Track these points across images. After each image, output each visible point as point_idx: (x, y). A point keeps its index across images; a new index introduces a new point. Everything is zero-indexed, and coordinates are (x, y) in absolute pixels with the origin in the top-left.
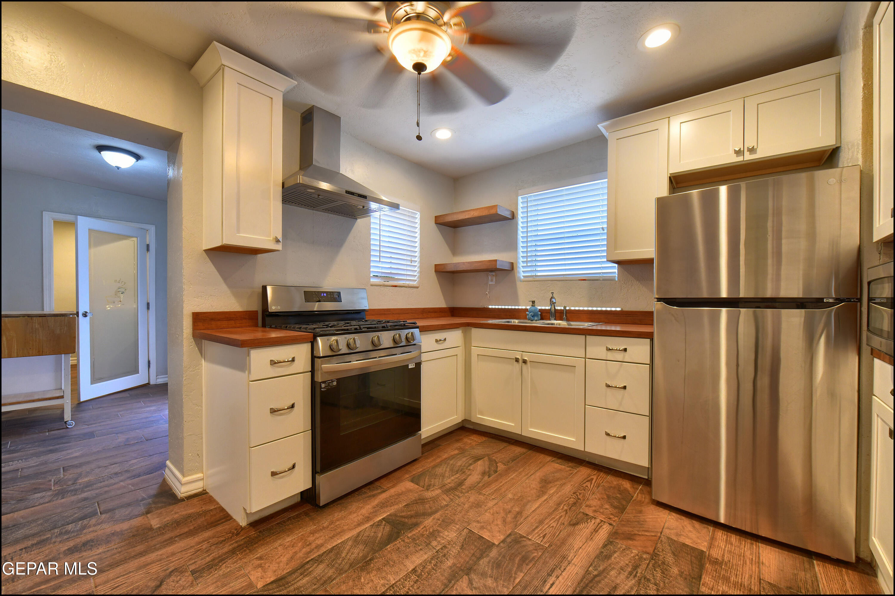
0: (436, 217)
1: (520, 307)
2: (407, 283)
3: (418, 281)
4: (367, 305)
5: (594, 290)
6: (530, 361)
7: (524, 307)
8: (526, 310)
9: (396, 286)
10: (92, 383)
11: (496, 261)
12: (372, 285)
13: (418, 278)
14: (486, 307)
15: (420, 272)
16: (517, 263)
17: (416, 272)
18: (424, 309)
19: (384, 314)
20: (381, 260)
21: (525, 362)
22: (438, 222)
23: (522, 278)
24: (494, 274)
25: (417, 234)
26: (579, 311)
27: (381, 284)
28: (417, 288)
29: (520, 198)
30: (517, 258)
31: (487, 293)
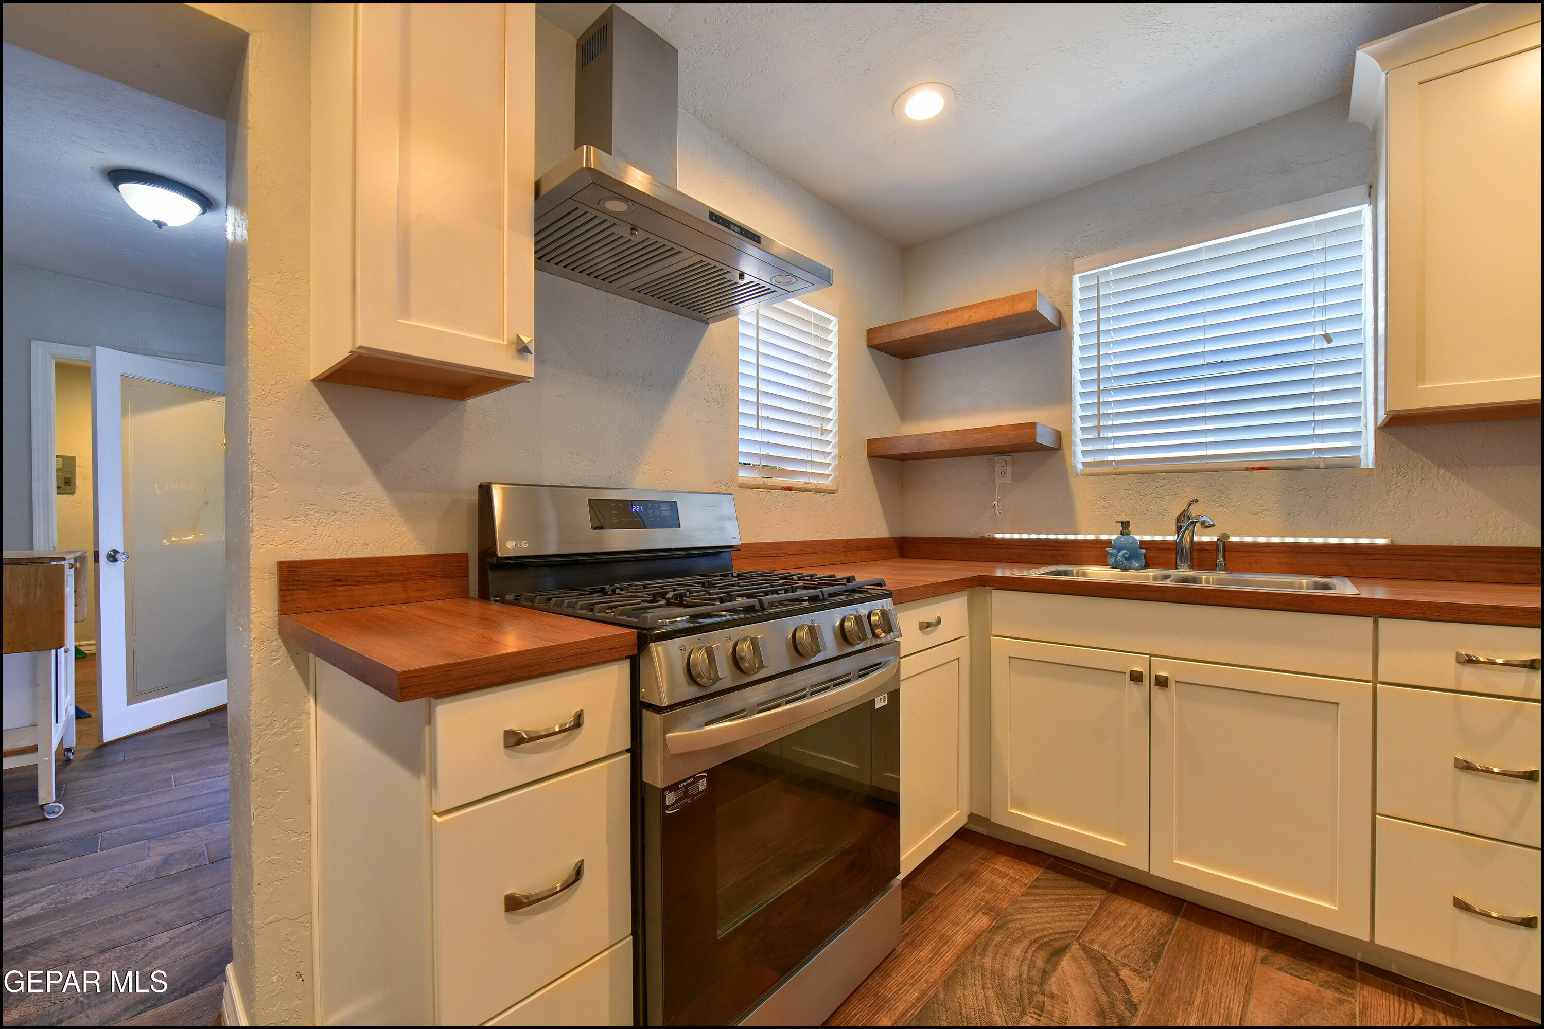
0: (869, 332)
1: (1081, 537)
2: (813, 481)
3: (836, 477)
4: (738, 536)
5: (1302, 492)
6: (1176, 682)
7: (1091, 537)
8: (1108, 543)
9: (790, 489)
10: (130, 701)
11: (1033, 425)
12: (742, 486)
13: (833, 470)
14: (987, 536)
15: (840, 457)
16: (1070, 432)
17: (830, 457)
18: (848, 541)
19: (769, 556)
20: (760, 427)
21: (1162, 682)
22: (876, 342)
23: (1080, 467)
24: (1008, 458)
25: (833, 367)
26: (1255, 545)
27: (761, 482)
28: (833, 492)
29: (1076, 277)
30: (1070, 422)
31: (996, 503)
